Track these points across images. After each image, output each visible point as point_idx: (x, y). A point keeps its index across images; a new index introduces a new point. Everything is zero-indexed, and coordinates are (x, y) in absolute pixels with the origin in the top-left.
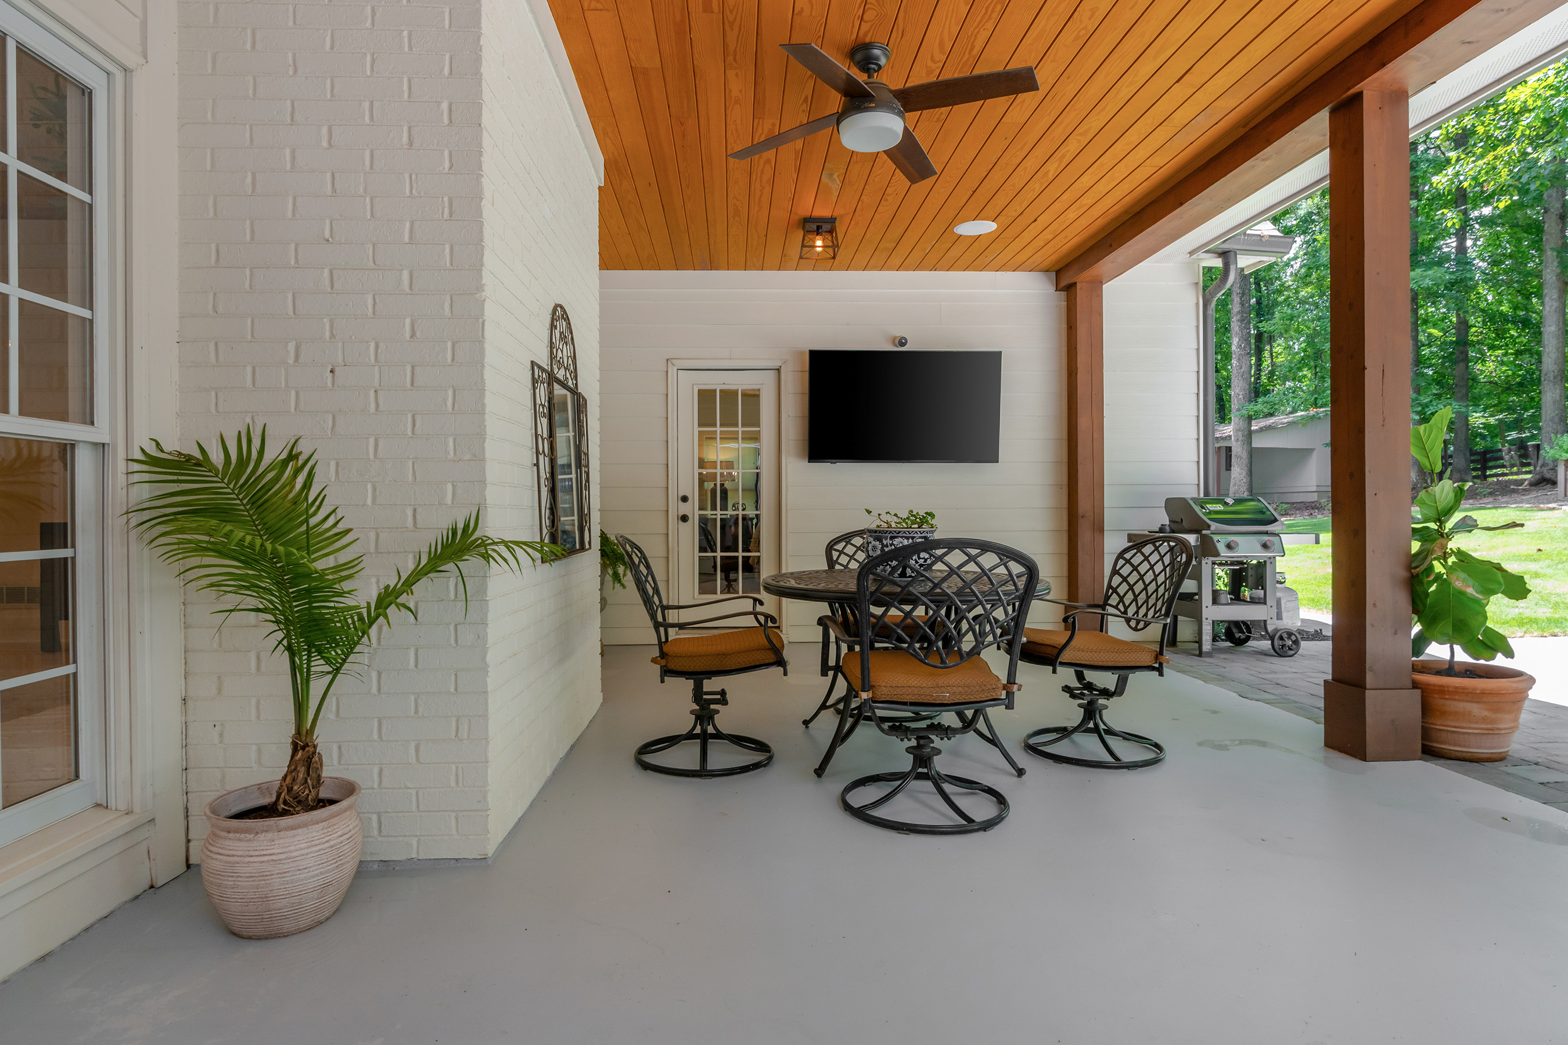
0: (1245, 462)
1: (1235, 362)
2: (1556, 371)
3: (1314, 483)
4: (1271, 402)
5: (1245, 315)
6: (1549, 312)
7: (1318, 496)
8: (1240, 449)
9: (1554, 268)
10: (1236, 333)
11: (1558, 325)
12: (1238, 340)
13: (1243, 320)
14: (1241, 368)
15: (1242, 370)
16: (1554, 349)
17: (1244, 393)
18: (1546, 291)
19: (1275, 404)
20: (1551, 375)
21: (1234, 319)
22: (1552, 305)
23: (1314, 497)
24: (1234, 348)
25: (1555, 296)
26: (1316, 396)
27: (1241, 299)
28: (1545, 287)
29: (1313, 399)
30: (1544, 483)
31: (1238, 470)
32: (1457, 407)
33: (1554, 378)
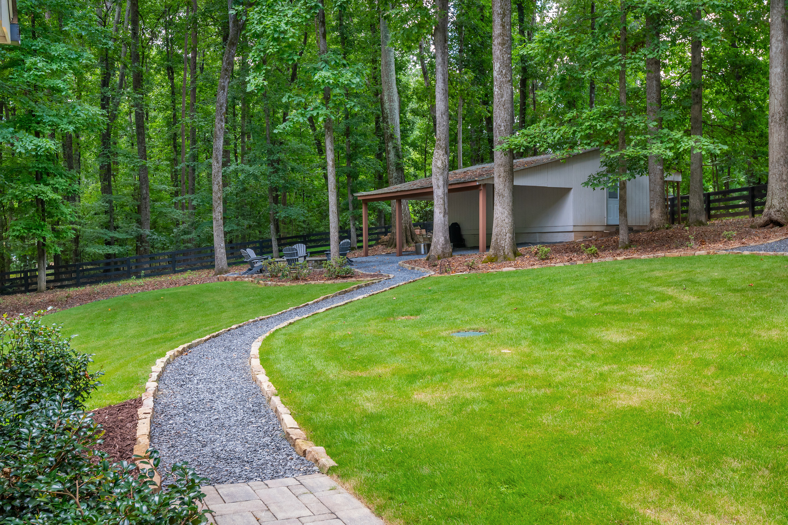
0: (506, 201)
1: (497, 90)
2: (781, 113)
3: (572, 224)
4: (532, 135)
5: (506, 38)
6: (775, 53)
7: (575, 236)
8: (501, 187)
9: (780, 10)
10: (498, 57)
11: (783, 67)
12: (499, 65)
13: (504, 44)
14: (502, 97)
15: (504, 99)
16: (780, 91)
17: (505, 124)
18: (772, 32)
19: (535, 137)
20: (777, 116)
21: (496, 42)
22: (778, 46)
23: (571, 238)
24: (495, 74)
25: (780, 38)
26: (575, 128)
27: (502, 20)
28: (772, 27)
29: (572, 131)
30: (771, 225)
31: (500, 209)
32: (706, 144)
33: (780, 120)
